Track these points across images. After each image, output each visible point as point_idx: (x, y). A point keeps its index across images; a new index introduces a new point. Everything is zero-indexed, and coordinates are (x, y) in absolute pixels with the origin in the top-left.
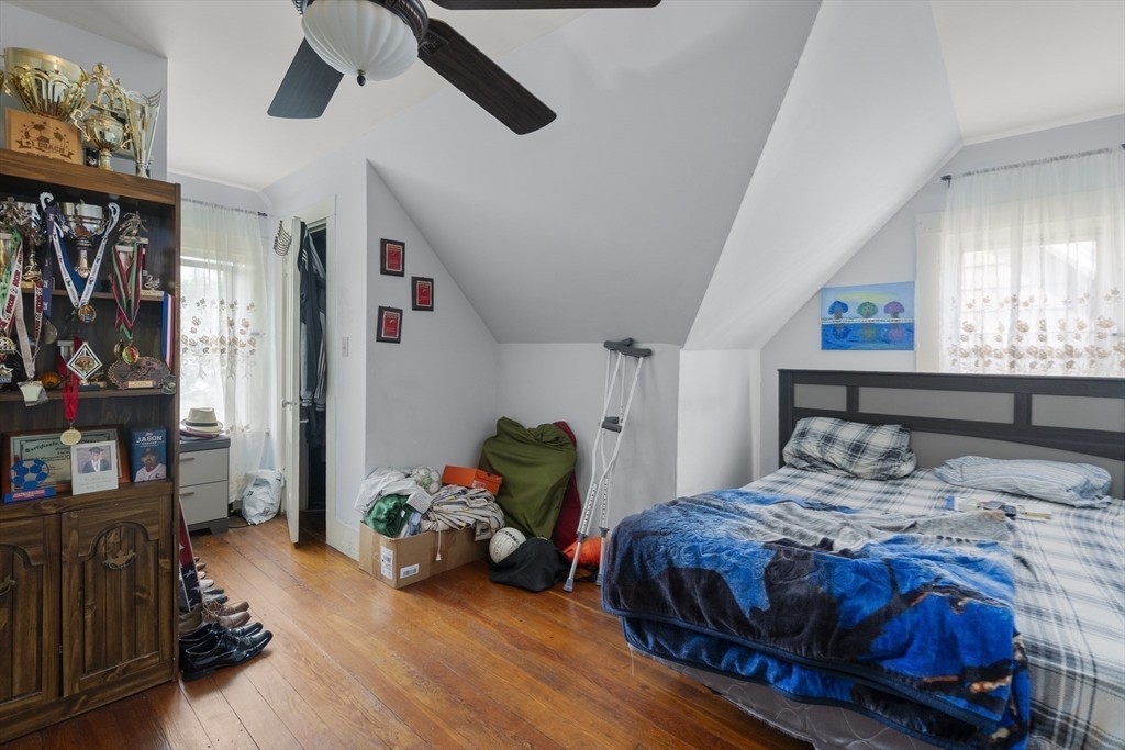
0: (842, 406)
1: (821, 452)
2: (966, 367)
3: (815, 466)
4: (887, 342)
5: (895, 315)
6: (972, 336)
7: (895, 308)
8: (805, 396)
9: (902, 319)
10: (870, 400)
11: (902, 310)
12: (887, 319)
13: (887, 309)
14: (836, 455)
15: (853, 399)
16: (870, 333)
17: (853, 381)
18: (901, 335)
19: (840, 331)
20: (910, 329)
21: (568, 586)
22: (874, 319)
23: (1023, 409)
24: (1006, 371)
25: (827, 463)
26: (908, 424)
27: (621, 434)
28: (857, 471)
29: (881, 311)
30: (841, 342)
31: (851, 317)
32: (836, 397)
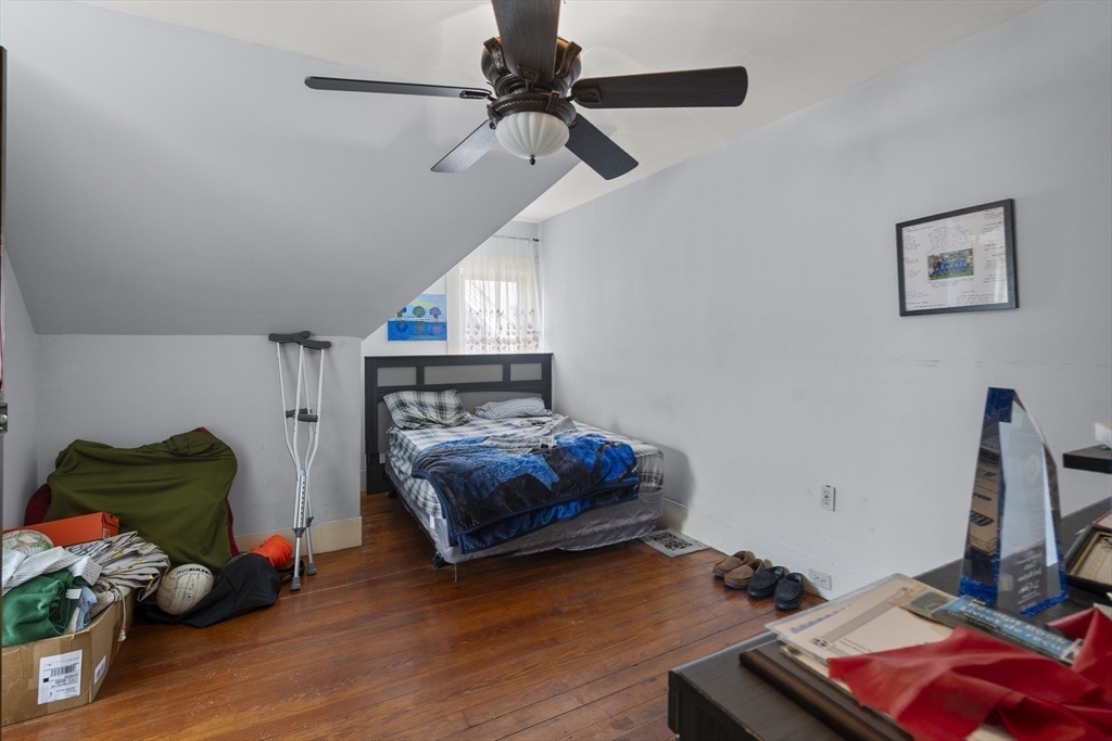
0: (412, 381)
1: (424, 414)
2: (477, 351)
3: (422, 425)
4: (432, 334)
5: (436, 317)
6: (480, 331)
7: (436, 312)
8: (386, 377)
9: (440, 320)
10: (433, 375)
11: (440, 313)
12: (432, 319)
13: (431, 311)
14: (433, 415)
15: (420, 376)
16: (421, 328)
17: (420, 363)
18: (438, 331)
19: (402, 326)
20: (444, 325)
21: (296, 585)
22: (423, 319)
23: (507, 373)
24: (495, 352)
25: (430, 421)
26: (459, 388)
27: (318, 423)
28: (448, 422)
29: (427, 313)
30: (403, 334)
31: (409, 317)
32: (408, 375)
